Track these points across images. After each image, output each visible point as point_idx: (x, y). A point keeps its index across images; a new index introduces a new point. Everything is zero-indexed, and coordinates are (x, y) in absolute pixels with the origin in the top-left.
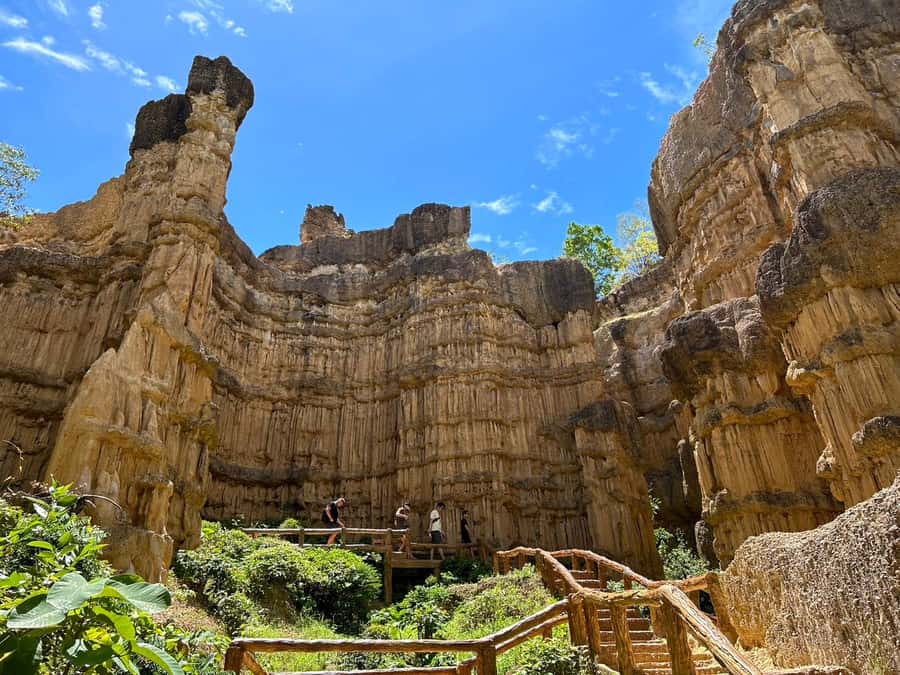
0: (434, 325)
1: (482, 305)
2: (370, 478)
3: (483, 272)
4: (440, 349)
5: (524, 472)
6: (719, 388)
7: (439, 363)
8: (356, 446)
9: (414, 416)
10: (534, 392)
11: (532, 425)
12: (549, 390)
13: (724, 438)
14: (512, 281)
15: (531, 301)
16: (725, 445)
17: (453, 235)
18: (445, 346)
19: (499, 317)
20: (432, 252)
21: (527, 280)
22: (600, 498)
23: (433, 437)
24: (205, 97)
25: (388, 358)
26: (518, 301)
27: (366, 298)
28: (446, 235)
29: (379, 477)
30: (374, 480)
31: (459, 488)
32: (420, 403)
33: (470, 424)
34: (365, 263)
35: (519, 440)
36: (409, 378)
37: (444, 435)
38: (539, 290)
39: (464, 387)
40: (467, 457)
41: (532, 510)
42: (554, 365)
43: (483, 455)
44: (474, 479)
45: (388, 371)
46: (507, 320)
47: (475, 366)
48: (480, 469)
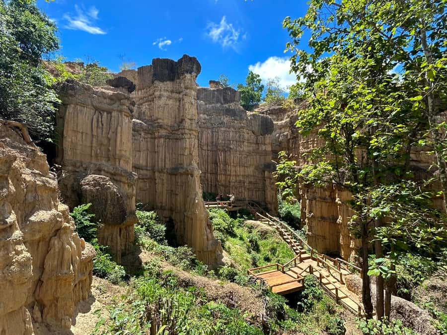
0: (229, 133)
1: (244, 130)
2: (208, 173)
3: (245, 118)
4: (232, 142)
5: (252, 180)
6: (317, 191)
7: (231, 147)
8: (203, 163)
9: (223, 160)
10: (255, 157)
11: (254, 166)
12: (258, 156)
13: (316, 203)
14: (253, 121)
15: (256, 129)
16: (316, 205)
17: (236, 101)
18: (233, 141)
19: (248, 134)
20: (229, 106)
21: (256, 122)
22: (269, 189)
23: (229, 168)
24: (190, 75)
25: (212, 137)
26: (253, 129)
27: (204, 114)
28: (234, 101)
29: (211, 174)
30: (209, 174)
31: (236, 184)
32: (225, 157)
33: (240, 166)
34: (204, 101)
35: (250, 171)
36: (221, 148)
37: (233, 169)
38: (259, 126)
39: (238, 155)
40: (238, 176)
41: (252, 189)
42: (260, 149)
43: (243, 176)
44: (240, 182)
45: (212, 142)
46: (250, 134)
47: (242, 149)
48: (242, 179)
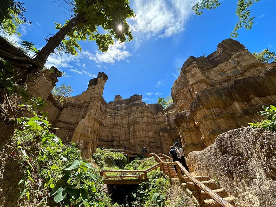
0: (136, 114)
1: (144, 111)
2: (125, 141)
3: (144, 105)
5: (152, 140)
6: (184, 125)
7: (137, 121)
8: (123, 135)
9: (133, 130)
10: (153, 126)
11: (153, 132)
12: (156, 125)
14: (149, 107)
15: (152, 110)
16: (186, 135)
18: (138, 118)
19: (147, 113)
20: (136, 102)
21: (152, 107)
22: (165, 144)
23: (136, 134)
24: (100, 78)
25: (128, 120)
26: (150, 110)
27: (125, 110)
28: (138, 99)
29: (127, 141)
31: (140, 142)
32: (134, 128)
33: (142, 131)
34: (125, 104)
35: (151, 134)
36: (132, 123)
37: (138, 133)
38: (154, 109)
39: (141, 125)
40: (142, 137)
41: (153, 146)
42: (156, 121)
43: (144, 137)
44: (143, 141)
45: (128, 122)
46: (148, 113)
47: (143, 121)
48: (144, 139)
